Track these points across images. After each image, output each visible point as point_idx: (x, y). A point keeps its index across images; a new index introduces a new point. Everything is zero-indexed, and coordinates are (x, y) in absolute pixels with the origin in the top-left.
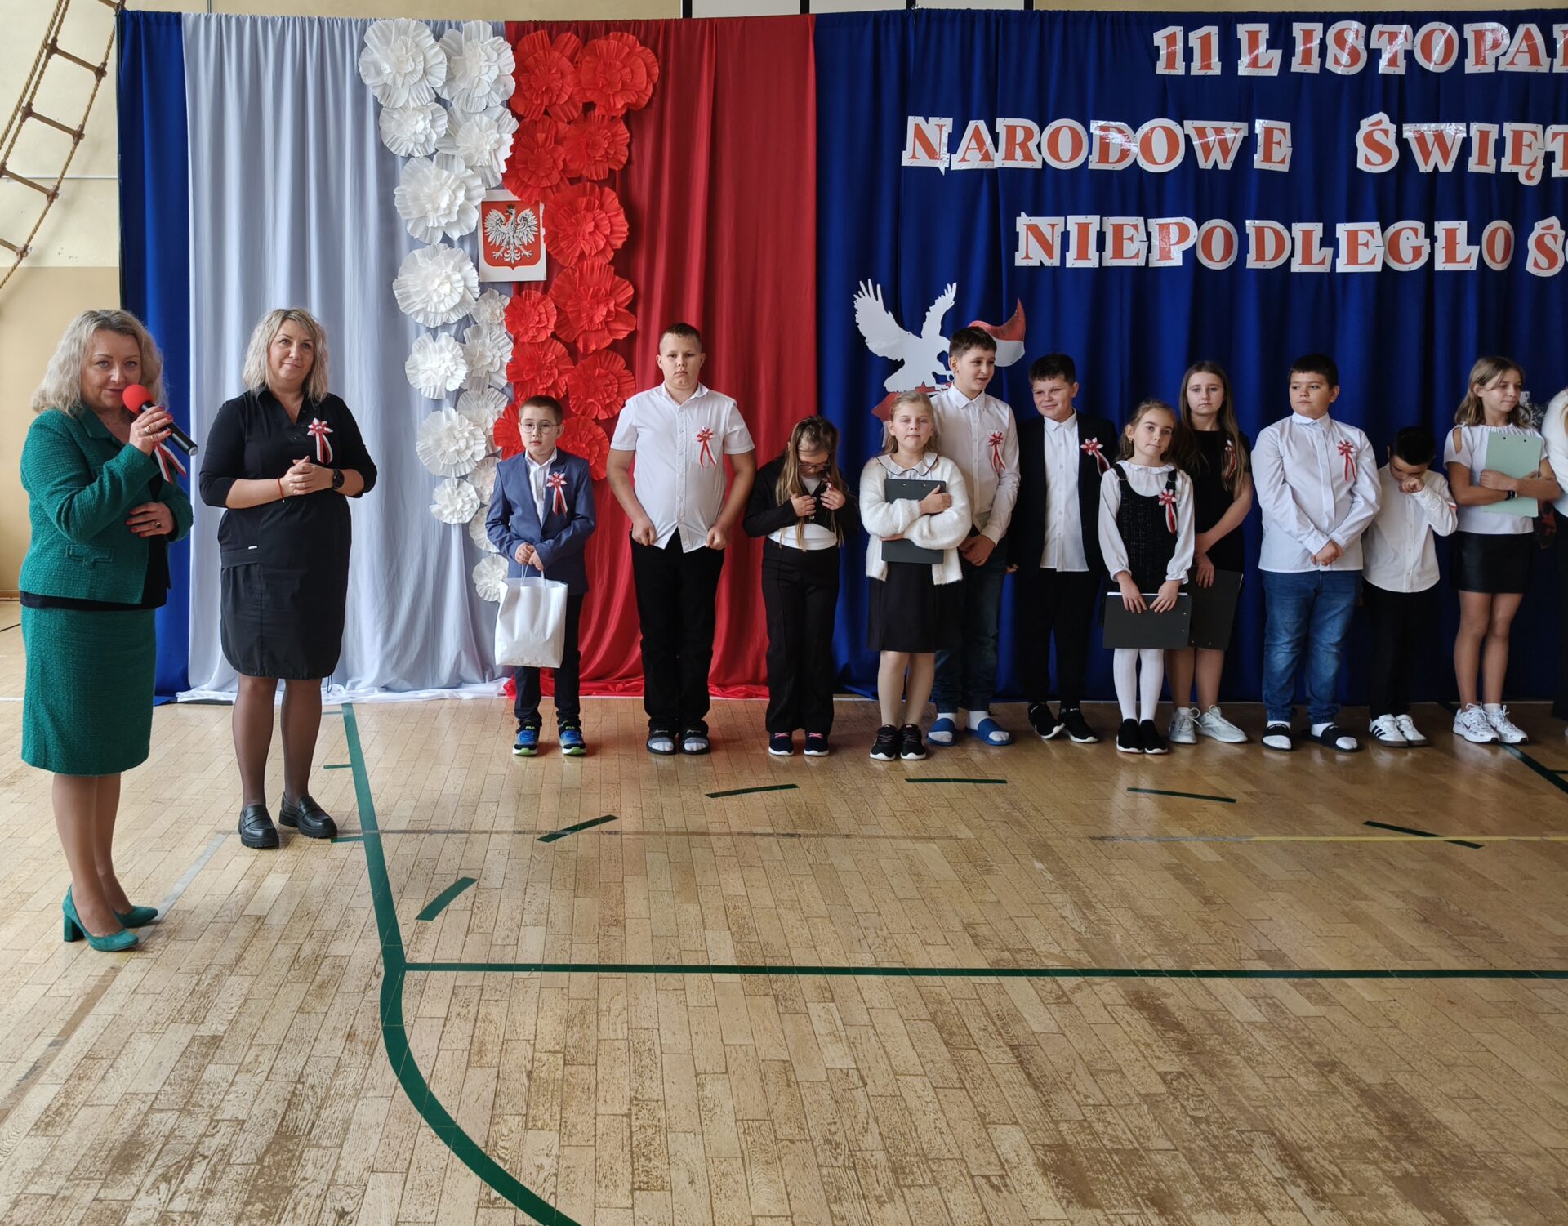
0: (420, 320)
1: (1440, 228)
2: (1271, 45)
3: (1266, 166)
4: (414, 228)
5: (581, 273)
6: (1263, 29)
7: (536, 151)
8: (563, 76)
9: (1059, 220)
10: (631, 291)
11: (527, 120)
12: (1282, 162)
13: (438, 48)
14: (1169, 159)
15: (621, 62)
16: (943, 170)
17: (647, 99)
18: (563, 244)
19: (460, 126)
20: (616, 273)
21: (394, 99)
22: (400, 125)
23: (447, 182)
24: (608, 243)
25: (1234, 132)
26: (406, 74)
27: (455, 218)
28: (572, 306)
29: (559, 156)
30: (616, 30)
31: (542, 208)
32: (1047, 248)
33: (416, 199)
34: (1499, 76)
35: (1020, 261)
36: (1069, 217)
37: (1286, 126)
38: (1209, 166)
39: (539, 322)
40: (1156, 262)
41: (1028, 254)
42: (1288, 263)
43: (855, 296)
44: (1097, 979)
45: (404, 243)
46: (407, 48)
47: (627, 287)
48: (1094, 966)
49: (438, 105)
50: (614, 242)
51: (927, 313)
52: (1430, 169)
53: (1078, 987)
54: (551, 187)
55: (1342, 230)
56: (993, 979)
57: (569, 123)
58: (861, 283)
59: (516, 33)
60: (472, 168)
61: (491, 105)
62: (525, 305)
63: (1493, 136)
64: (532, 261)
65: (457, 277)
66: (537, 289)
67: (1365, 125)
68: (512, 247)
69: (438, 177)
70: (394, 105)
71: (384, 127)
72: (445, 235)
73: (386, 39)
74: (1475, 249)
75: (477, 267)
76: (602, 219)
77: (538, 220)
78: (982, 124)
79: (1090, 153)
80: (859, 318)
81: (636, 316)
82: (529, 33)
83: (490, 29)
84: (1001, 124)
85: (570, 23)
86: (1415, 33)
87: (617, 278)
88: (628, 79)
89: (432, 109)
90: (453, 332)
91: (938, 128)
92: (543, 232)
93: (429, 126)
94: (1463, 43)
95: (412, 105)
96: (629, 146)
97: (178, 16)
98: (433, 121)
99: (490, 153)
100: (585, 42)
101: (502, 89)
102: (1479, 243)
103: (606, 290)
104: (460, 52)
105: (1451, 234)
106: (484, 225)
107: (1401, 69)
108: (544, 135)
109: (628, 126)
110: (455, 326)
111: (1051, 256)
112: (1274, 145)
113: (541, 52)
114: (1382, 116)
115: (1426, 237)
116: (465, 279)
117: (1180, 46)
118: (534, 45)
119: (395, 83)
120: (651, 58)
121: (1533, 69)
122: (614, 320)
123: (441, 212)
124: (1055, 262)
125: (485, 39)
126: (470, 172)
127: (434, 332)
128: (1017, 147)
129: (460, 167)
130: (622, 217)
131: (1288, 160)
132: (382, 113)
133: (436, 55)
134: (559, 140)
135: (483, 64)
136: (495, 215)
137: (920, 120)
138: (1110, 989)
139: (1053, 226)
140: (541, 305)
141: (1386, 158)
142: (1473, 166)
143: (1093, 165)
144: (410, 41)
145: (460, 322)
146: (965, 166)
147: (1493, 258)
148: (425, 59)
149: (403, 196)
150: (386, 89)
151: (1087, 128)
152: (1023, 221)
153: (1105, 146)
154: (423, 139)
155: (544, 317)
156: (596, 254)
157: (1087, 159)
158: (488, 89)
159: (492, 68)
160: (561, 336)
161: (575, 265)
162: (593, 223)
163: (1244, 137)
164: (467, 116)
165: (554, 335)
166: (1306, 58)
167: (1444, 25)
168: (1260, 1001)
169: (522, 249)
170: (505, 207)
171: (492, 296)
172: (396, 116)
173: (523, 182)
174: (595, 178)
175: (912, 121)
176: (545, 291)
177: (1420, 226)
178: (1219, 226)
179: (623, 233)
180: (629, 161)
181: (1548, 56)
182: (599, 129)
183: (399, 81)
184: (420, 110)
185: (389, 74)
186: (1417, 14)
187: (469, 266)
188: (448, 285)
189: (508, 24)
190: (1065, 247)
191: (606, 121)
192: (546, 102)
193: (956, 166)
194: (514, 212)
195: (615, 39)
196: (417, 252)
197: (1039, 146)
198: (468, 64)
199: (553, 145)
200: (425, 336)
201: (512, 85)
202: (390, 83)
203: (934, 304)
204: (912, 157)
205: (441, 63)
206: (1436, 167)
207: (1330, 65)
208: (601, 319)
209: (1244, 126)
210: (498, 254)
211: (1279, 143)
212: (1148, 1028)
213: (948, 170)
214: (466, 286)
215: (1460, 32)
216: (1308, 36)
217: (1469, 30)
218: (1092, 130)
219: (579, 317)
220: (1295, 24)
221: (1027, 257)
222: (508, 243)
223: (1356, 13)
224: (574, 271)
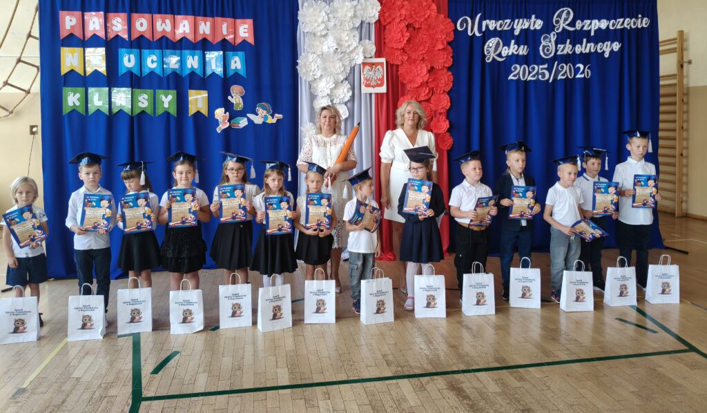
44: (435, 377)
48: (434, 371)
53: (428, 382)
56: (394, 381)
138: (440, 381)
168: (498, 382)
212: (457, 399)
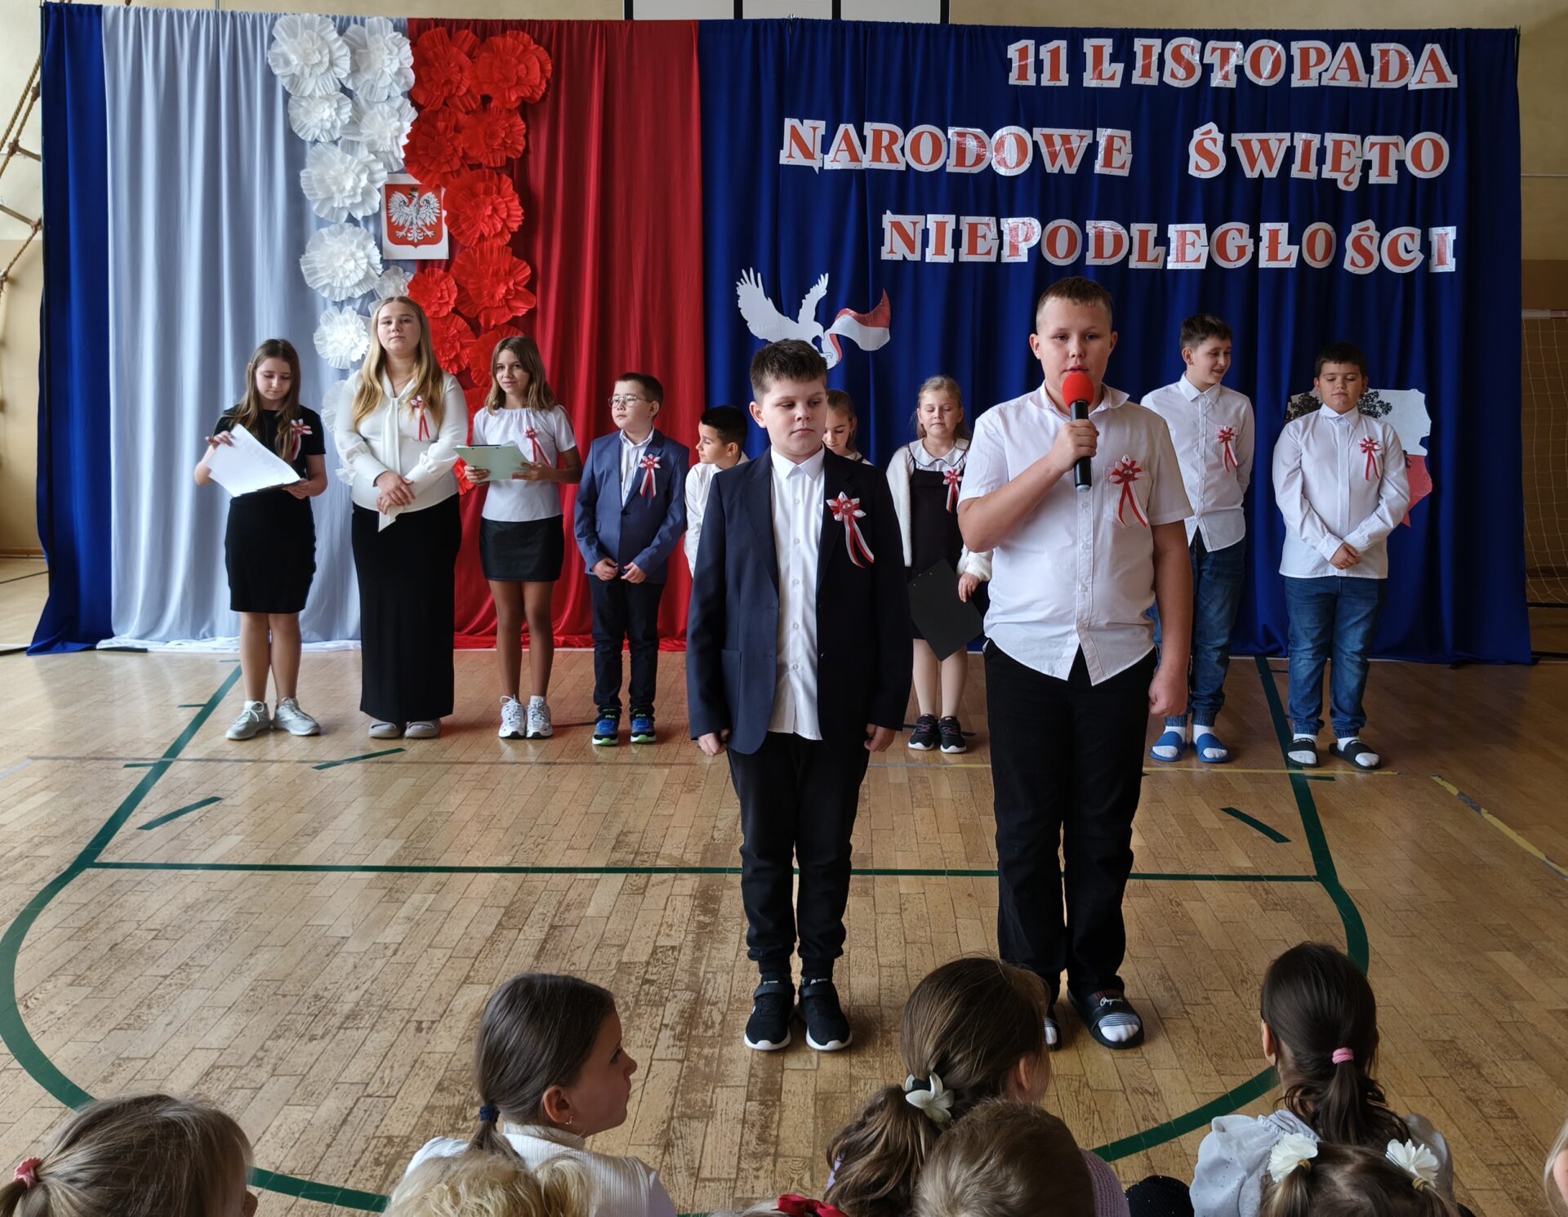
0: (326, 294)
1: (1265, 228)
2: (1114, 59)
3: (1107, 171)
4: (320, 209)
5: (482, 253)
6: (1107, 44)
7: (436, 138)
8: (461, 70)
9: (920, 218)
10: (528, 271)
11: (427, 110)
12: (1122, 167)
13: (340, 42)
14: (1018, 164)
15: (517, 59)
16: (817, 170)
17: (541, 93)
18: (464, 226)
19: (364, 113)
20: (514, 254)
21: (303, 87)
22: (307, 112)
23: (350, 165)
24: (505, 225)
25: (1079, 139)
26: (313, 65)
27: (359, 199)
28: (473, 284)
29: (460, 144)
30: (512, 29)
31: (443, 191)
32: (910, 245)
33: (322, 181)
34: (1322, 89)
35: (885, 255)
36: (929, 216)
37: (1127, 134)
38: (1056, 170)
39: (442, 297)
40: (1007, 258)
41: (893, 249)
42: (1126, 259)
43: (738, 283)
45: (312, 223)
46: (313, 41)
47: (524, 268)
49: (342, 95)
50: (511, 225)
51: (803, 301)
52: (1256, 175)
54: (452, 172)
55: (1173, 230)
57: (467, 113)
58: (744, 272)
59: (417, 31)
60: (375, 153)
61: (392, 95)
62: (428, 282)
63: (1316, 144)
64: (435, 240)
65: (360, 254)
66: (439, 267)
67: (1198, 134)
68: (415, 227)
69: (342, 161)
70: (303, 92)
71: (292, 113)
72: (350, 215)
73: (292, 32)
74: (1295, 249)
75: (380, 246)
76: (500, 203)
77: (440, 203)
78: (851, 128)
79: (948, 157)
80: (741, 304)
81: (535, 294)
82: (430, 29)
83: (391, 25)
84: (869, 128)
85: (468, 22)
86: (1245, 49)
87: (515, 259)
88: (523, 74)
89: (337, 97)
90: (357, 306)
91: (811, 129)
92: (444, 213)
93: (334, 114)
94: (1290, 59)
95: (318, 94)
96: (526, 136)
97: (99, 8)
98: (338, 110)
99: (392, 140)
100: (483, 40)
101: (403, 81)
102: (1299, 243)
103: (505, 270)
104: (365, 46)
105: (1274, 234)
106: (387, 206)
107: (1232, 83)
108: (443, 124)
109: (524, 118)
110: (360, 301)
111: (912, 251)
112: (1114, 152)
113: (440, 48)
114: (1212, 126)
115: (1250, 237)
116: (368, 257)
117: (1031, 60)
118: (434, 42)
119: (303, 73)
120: (545, 56)
121: (1353, 84)
122: (513, 298)
123: (346, 194)
124: (917, 257)
125: (387, 35)
126: (372, 157)
127: (340, 305)
128: (883, 150)
129: (364, 154)
130: (516, 203)
131: (1128, 165)
132: (290, 101)
133: (340, 48)
134: (458, 129)
135: (386, 57)
136: (398, 197)
137: (795, 122)
139: (915, 224)
140: (443, 283)
141: (1214, 166)
142: (1296, 172)
143: (950, 169)
144: (315, 35)
145: (364, 296)
146: (837, 166)
147: (1313, 256)
148: (331, 52)
149: (309, 178)
150: (294, 79)
151: (946, 134)
152: (888, 218)
153: (961, 151)
154: (328, 125)
155: (446, 294)
156: (495, 236)
157: (945, 163)
158: (390, 80)
159: (394, 61)
160: (463, 312)
161: (476, 245)
162: (491, 207)
163: (1089, 144)
164: (370, 104)
165: (455, 310)
166: (1146, 72)
167: (1272, 43)
169: (425, 229)
170: (408, 190)
171: (397, 273)
172: (304, 103)
173: (424, 167)
174: (492, 165)
175: (788, 123)
176: (447, 269)
177: (1245, 227)
178: (1063, 226)
179: (519, 217)
180: (527, 150)
181: (1367, 72)
182: (497, 120)
183: (307, 71)
184: (327, 98)
185: (297, 65)
186: (1248, 32)
187: (371, 245)
188: (353, 262)
189: (410, 20)
190: (925, 244)
191: (504, 113)
192: (446, 93)
193: (829, 165)
194: (416, 194)
195: (511, 37)
196: (324, 231)
197: (902, 149)
198: (372, 56)
199: (453, 133)
200: (331, 309)
201: (412, 77)
202: (297, 73)
203: (809, 292)
204: (790, 155)
205: (345, 55)
206: (1261, 173)
207: (1167, 79)
208: (501, 296)
209: (1089, 133)
210: (400, 234)
211: (1119, 150)
213: (821, 169)
214: (370, 264)
215: (1287, 49)
216: (1148, 50)
217: (1296, 47)
218: (949, 136)
219: (480, 295)
220: (1136, 40)
221: (892, 251)
222: (412, 224)
223: (1192, 30)
224: (475, 253)
